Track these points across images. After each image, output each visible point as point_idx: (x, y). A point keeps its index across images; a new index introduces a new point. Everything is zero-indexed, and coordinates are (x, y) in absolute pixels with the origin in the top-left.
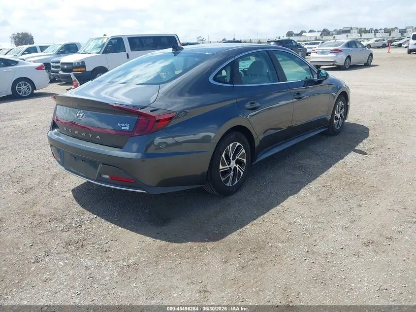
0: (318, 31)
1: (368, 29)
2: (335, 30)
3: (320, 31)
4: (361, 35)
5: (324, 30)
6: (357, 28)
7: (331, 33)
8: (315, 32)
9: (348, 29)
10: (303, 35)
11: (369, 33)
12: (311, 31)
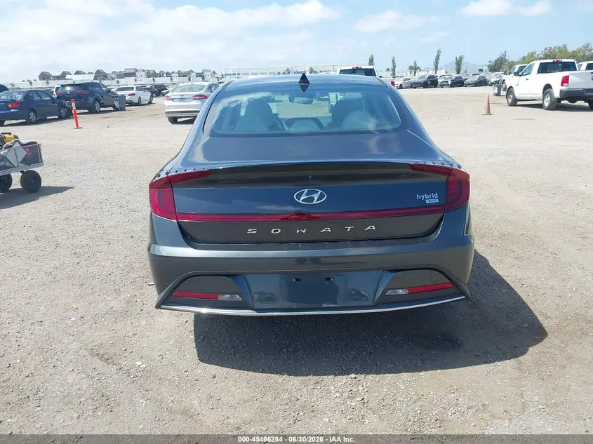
0: (89, 73)
1: (158, 72)
2: (114, 72)
3: (92, 73)
4: (154, 80)
5: (98, 72)
6: (144, 71)
7: (109, 77)
8: (85, 74)
9: (133, 71)
10: (67, 77)
11: (160, 77)
12: (78, 73)
